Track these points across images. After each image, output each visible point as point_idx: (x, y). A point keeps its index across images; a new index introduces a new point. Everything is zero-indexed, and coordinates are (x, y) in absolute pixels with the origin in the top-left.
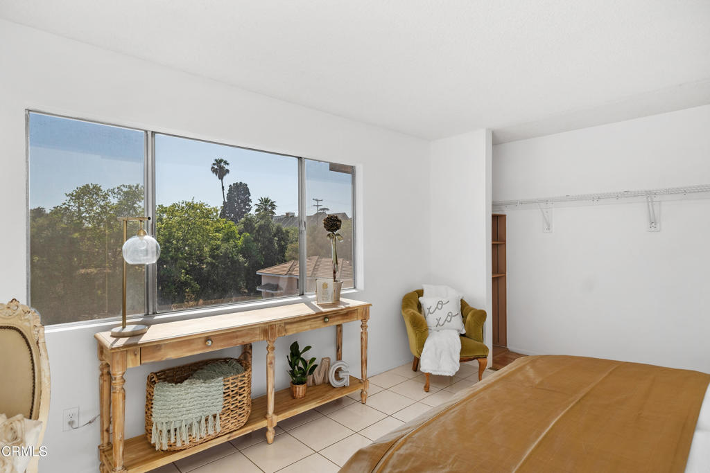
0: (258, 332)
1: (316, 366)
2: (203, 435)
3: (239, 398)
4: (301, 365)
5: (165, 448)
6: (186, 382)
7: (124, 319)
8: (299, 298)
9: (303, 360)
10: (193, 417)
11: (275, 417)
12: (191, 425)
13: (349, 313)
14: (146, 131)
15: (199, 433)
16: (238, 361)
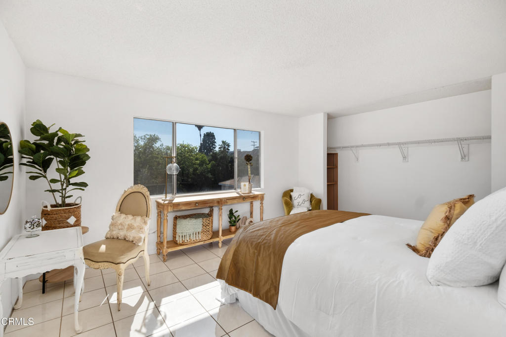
0: (215, 202)
1: (240, 219)
2: (195, 239)
3: (208, 227)
4: (233, 218)
5: (181, 242)
6: (188, 219)
7: (166, 195)
8: (234, 191)
9: (234, 216)
10: (191, 231)
11: (222, 237)
12: (190, 235)
13: (255, 197)
14: (173, 123)
15: (193, 238)
16: (208, 214)
